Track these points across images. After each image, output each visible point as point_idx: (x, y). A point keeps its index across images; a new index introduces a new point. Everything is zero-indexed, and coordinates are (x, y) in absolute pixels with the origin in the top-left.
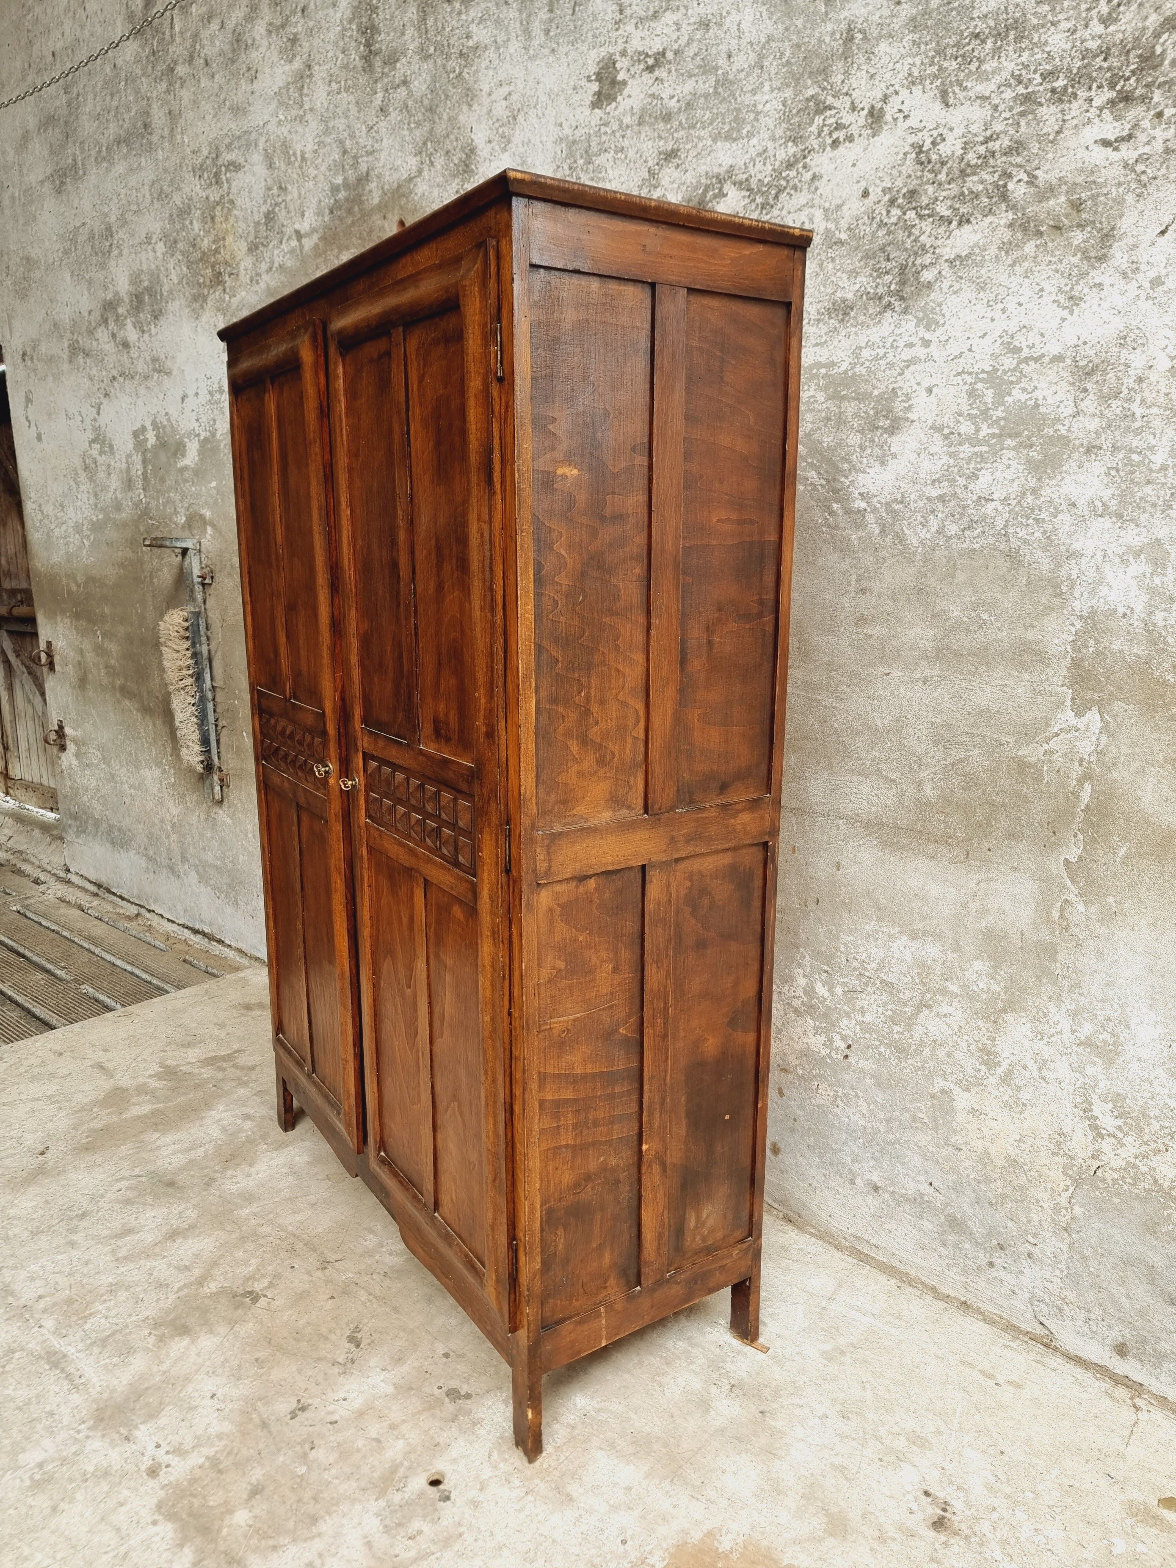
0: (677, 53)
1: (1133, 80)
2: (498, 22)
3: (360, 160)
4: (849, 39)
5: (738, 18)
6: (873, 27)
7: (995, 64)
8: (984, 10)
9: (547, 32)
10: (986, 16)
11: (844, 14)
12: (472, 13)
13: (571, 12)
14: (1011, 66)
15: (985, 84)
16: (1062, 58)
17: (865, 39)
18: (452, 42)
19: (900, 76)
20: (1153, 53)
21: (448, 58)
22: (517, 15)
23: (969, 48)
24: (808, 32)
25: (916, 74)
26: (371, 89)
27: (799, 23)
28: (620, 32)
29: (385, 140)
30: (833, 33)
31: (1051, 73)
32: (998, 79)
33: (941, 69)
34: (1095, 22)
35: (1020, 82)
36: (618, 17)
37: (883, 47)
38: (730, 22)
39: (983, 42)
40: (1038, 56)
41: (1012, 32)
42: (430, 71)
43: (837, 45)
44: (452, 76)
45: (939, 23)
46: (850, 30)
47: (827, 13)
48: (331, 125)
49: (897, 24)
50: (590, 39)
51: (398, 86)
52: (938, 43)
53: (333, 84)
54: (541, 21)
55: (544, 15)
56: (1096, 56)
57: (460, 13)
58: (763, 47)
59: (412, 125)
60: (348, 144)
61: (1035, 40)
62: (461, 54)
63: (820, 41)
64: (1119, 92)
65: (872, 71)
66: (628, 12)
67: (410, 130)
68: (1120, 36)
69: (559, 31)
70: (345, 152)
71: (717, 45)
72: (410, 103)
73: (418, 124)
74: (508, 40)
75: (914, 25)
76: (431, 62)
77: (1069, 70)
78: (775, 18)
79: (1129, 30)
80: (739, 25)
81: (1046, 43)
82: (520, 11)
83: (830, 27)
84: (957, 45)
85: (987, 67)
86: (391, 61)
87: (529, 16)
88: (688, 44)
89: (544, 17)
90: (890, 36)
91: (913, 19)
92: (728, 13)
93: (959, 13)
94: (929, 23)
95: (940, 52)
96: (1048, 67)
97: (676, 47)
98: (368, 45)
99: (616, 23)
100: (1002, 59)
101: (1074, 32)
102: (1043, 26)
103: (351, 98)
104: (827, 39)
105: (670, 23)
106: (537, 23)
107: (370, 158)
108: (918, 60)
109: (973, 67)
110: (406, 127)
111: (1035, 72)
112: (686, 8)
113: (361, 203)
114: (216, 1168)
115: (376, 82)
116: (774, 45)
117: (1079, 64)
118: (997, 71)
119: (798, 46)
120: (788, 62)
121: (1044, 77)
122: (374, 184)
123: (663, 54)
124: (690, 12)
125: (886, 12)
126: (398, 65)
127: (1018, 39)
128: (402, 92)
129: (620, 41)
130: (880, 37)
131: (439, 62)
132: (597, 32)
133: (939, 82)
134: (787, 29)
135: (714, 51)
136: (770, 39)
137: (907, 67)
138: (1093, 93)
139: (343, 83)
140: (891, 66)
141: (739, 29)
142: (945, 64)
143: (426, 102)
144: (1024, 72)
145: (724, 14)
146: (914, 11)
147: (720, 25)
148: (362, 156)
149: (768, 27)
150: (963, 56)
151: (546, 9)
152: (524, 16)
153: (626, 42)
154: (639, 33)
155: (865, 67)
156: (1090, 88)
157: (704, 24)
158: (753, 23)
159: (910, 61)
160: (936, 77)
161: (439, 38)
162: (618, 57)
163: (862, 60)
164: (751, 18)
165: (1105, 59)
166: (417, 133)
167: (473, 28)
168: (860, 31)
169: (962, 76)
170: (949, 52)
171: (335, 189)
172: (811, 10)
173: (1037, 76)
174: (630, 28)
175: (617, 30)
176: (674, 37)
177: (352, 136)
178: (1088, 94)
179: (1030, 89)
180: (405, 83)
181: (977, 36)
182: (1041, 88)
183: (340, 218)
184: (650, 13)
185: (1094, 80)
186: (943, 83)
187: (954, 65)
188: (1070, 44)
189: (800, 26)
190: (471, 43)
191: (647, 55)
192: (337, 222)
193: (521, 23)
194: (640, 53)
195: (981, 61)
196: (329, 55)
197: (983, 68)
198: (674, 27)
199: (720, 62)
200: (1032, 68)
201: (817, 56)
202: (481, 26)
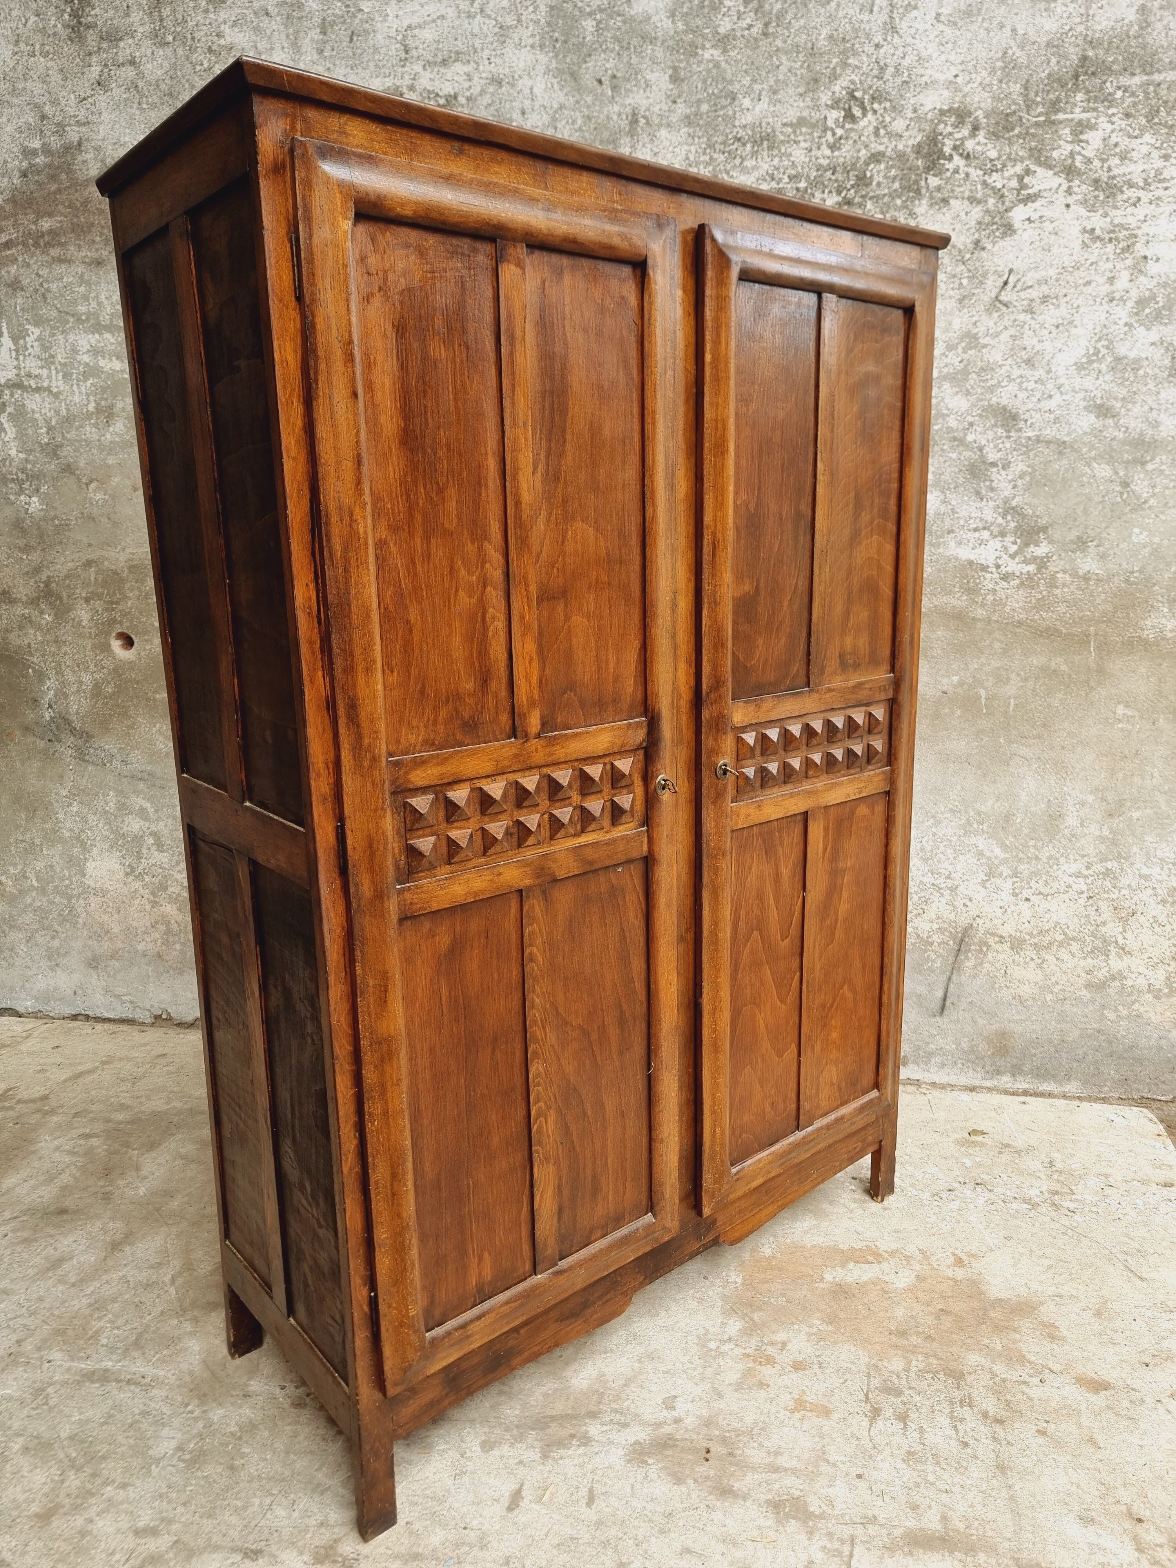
0: (469, 99)
1: (852, 191)
2: (257, 30)
3: (67, 129)
4: (634, 121)
5: (530, 83)
6: (654, 116)
7: (754, 163)
8: (744, 122)
9: (321, 52)
10: (745, 126)
11: (628, 101)
12: (223, 15)
13: (348, 39)
14: (766, 166)
15: (747, 176)
16: (803, 168)
17: (648, 123)
18: (197, 35)
19: (679, 158)
20: (865, 175)
21: (192, 50)
22: (282, 28)
23: (734, 147)
24: (597, 108)
25: (692, 158)
26: (83, 61)
27: (589, 99)
28: (406, 69)
29: (105, 115)
30: (619, 114)
31: (795, 176)
32: (756, 174)
33: (711, 158)
34: (824, 147)
35: (773, 179)
36: (403, 56)
37: (663, 133)
38: (524, 84)
39: (744, 144)
40: (786, 163)
41: (765, 143)
42: (167, 58)
43: (624, 124)
44: (198, 68)
45: (708, 124)
46: (634, 114)
47: (613, 97)
48: (20, 85)
49: (674, 118)
50: (372, 68)
51: (123, 64)
52: (708, 139)
53: (22, 46)
54: (312, 40)
55: (315, 34)
56: (826, 171)
57: (206, 11)
58: (556, 112)
59: (145, 106)
60: (48, 109)
61: (783, 151)
62: (210, 50)
63: (608, 118)
64: (844, 198)
65: (656, 150)
66: (414, 53)
67: (143, 110)
68: (842, 160)
69: (334, 53)
70: (43, 117)
71: (511, 101)
72: (141, 84)
73: (153, 106)
74: (272, 49)
75: (688, 121)
76: (169, 51)
77: (808, 177)
78: (565, 91)
79: (848, 157)
80: (531, 89)
81: (791, 155)
82: (286, 26)
83: (616, 108)
84: (724, 143)
85: (748, 163)
86: (113, 37)
87: (297, 32)
88: (481, 95)
89: (316, 37)
90: (669, 126)
91: (687, 117)
92: (520, 77)
93: (724, 120)
94: (701, 122)
95: (711, 146)
96: (793, 172)
97: (468, 94)
98: (74, 14)
99: (401, 60)
100: (759, 160)
101: (810, 150)
102: (788, 142)
103: (50, 64)
104: (615, 117)
105: (462, 73)
106: (307, 41)
107: (83, 129)
108: (693, 149)
109: (738, 161)
110: (135, 106)
111: (784, 173)
112: (477, 63)
113: (70, 172)
114: (101, 1183)
115: (90, 54)
116: (566, 112)
117: (815, 174)
118: (755, 168)
119: (589, 118)
120: (580, 129)
121: (791, 178)
122: (90, 156)
123: (455, 97)
124: (481, 68)
125: (665, 108)
126: (122, 44)
127: (770, 148)
128: (129, 72)
129: (407, 77)
130: (660, 125)
131: (180, 51)
132: (381, 64)
133: (711, 168)
134: (577, 102)
135: (508, 105)
136: (562, 107)
137: (684, 153)
138: (825, 196)
139: (38, 47)
140: (671, 149)
141: (531, 93)
142: (715, 156)
143: (163, 87)
144: (776, 172)
145: (516, 77)
146: (688, 111)
147: (513, 86)
148: (70, 125)
149: (559, 97)
150: (729, 152)
151: (318, 30)
152: (291, 31)
153: (414, 79)
154: (427, 75)
155: (649, 146)
156: (823, 192)
157: (498, 82)
158: (545, 90)
159: (686, 147)
160: (707, 164)
161: (179, 29)
162: (405, 90)
163: (647, 140)
164: (543, 86)
165: (833, 174)
166: (153, 114)
167: (226, 29)
168: (643, 117)
169: (729, 167)
170: (718, 147)
171: (32, 153)
172: (599, 91)
173: (786, 177)
174: (418, 68)
175: (403, 66)
176: (466, 85)
177: (55, 102)
178: (821, 196)
179: (781, 186)
180: (132, 63)
181: (739, 140)
182: (789, 186)
183: (39, 184)
184: (439, 60)
185: (826, 187)
186: (714, 169)
187: (722, 158)
188: (807, 160)
189: (589, 102)
190: (222, 42)
191: (437, 95)
192: (33, 187)
193: (288, 36)
194: (429, 91)
195: (743, 159)
196: (14, 14)
197: (745, 163)
198: (465, 77)
199: (515, 116)
200: (782, 171)
201: (607, 129)
202: (236, 30)
